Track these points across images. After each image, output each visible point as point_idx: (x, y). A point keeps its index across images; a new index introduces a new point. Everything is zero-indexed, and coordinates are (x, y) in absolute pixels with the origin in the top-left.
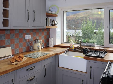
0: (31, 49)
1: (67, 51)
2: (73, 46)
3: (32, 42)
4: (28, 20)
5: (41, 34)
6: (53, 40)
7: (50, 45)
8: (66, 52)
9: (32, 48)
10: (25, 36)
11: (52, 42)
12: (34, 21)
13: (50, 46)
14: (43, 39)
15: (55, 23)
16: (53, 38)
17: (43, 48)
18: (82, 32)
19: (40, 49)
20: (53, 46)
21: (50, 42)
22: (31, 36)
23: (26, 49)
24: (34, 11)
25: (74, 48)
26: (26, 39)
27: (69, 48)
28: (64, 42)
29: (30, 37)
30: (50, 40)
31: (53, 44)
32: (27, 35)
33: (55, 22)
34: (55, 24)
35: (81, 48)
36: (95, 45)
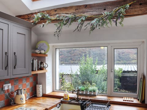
0: (12, 103)
1: (60, 105)
2: (68, 96)
3: (12, 93)
4: (6, 66)
5: (25, 81)
6: (41, 88)
7: (37, 94)
8: (58, 105)
9: (13, 101)
10: (3, 86)
11: (41, 90)
12: (15, 68)
13: (38, 96)
14: (29, 87)
15: (45, 65)
16: (41, 85)
17: (28, 99)
18: (80, 72)
19: (24, 102)
20: (41, 96)
21: (38, 91)
22: (11, 85)
23: (4, 103)
24: (15, 53)
25: (69, 99)
26: (4, 90)
27: (62, 99)
28: (56, 90)
29: (10, 87)
30: (37, 88)
31: (42, 92)
32: (5, 84)
33: (43, 65)
34: (43, 67)
35: (78, 100)
36: (97, 94)
